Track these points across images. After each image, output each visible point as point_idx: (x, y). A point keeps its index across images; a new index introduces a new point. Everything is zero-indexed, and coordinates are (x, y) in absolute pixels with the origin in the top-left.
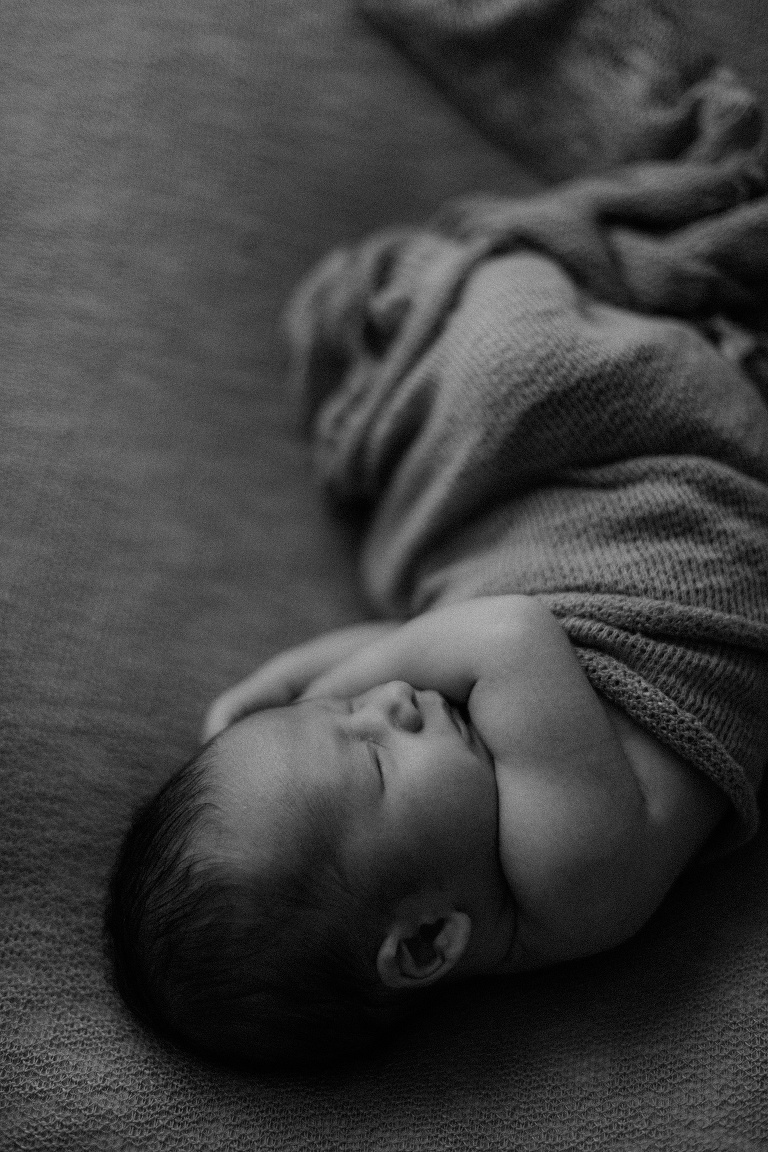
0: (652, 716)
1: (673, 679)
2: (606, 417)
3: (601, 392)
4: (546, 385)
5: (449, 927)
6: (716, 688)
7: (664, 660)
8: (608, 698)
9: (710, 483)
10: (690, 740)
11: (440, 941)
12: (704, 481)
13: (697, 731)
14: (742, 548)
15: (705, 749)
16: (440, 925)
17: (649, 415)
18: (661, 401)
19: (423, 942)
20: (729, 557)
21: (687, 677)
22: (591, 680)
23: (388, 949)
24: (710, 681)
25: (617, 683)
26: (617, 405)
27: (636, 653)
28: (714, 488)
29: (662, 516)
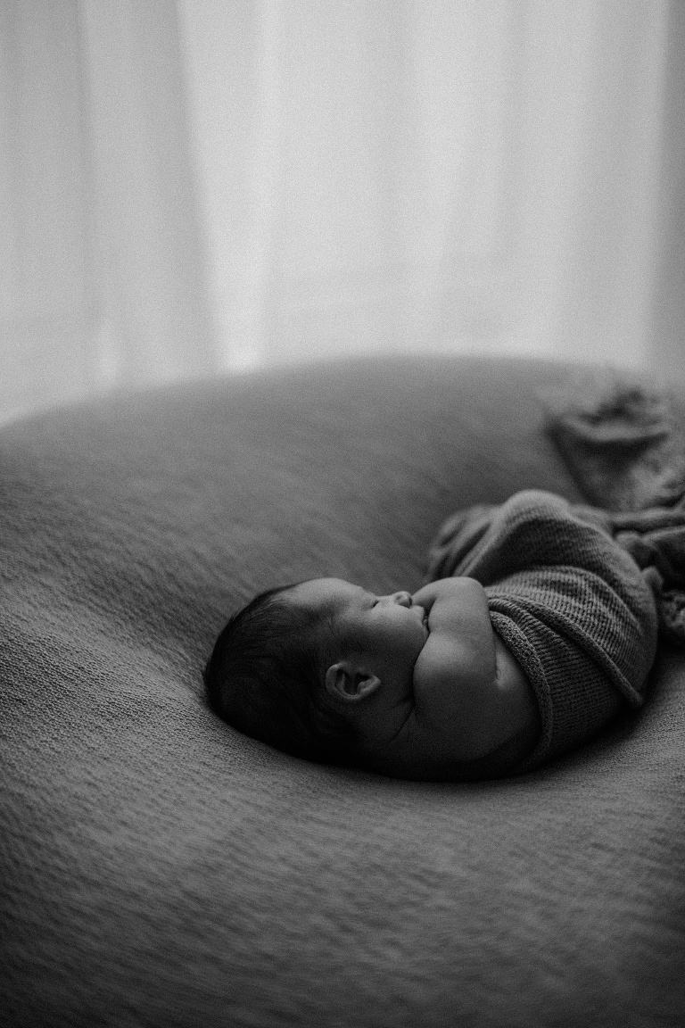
0: (514, 639)
1: (532, 631)
2: (558, 541)
3: (561, 530)
4: (534, 515)
5: (369, 681)
6: (553, 648)
7: (531, 622)
8: (497, 630)
9: (596, 584)
10: (527, 655)
11: (362, 683)
12: (594, 582)
13: (532, 653)
14: (598, 612)
15: (533, 663)
16: (366, 678)
17: (580, 550)
18: (589, 549)
19: (354, 681)
20: (589, 612)
21: (539, 636)
22: (492, 622)
23: (336, 666)
24: (550, 643)
25: (504, 624)
26: (566, 538)
27: (519, 614)
28: (597, 587)
29: (564, 584)
